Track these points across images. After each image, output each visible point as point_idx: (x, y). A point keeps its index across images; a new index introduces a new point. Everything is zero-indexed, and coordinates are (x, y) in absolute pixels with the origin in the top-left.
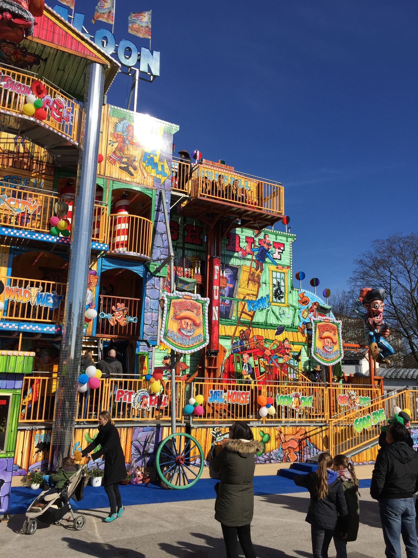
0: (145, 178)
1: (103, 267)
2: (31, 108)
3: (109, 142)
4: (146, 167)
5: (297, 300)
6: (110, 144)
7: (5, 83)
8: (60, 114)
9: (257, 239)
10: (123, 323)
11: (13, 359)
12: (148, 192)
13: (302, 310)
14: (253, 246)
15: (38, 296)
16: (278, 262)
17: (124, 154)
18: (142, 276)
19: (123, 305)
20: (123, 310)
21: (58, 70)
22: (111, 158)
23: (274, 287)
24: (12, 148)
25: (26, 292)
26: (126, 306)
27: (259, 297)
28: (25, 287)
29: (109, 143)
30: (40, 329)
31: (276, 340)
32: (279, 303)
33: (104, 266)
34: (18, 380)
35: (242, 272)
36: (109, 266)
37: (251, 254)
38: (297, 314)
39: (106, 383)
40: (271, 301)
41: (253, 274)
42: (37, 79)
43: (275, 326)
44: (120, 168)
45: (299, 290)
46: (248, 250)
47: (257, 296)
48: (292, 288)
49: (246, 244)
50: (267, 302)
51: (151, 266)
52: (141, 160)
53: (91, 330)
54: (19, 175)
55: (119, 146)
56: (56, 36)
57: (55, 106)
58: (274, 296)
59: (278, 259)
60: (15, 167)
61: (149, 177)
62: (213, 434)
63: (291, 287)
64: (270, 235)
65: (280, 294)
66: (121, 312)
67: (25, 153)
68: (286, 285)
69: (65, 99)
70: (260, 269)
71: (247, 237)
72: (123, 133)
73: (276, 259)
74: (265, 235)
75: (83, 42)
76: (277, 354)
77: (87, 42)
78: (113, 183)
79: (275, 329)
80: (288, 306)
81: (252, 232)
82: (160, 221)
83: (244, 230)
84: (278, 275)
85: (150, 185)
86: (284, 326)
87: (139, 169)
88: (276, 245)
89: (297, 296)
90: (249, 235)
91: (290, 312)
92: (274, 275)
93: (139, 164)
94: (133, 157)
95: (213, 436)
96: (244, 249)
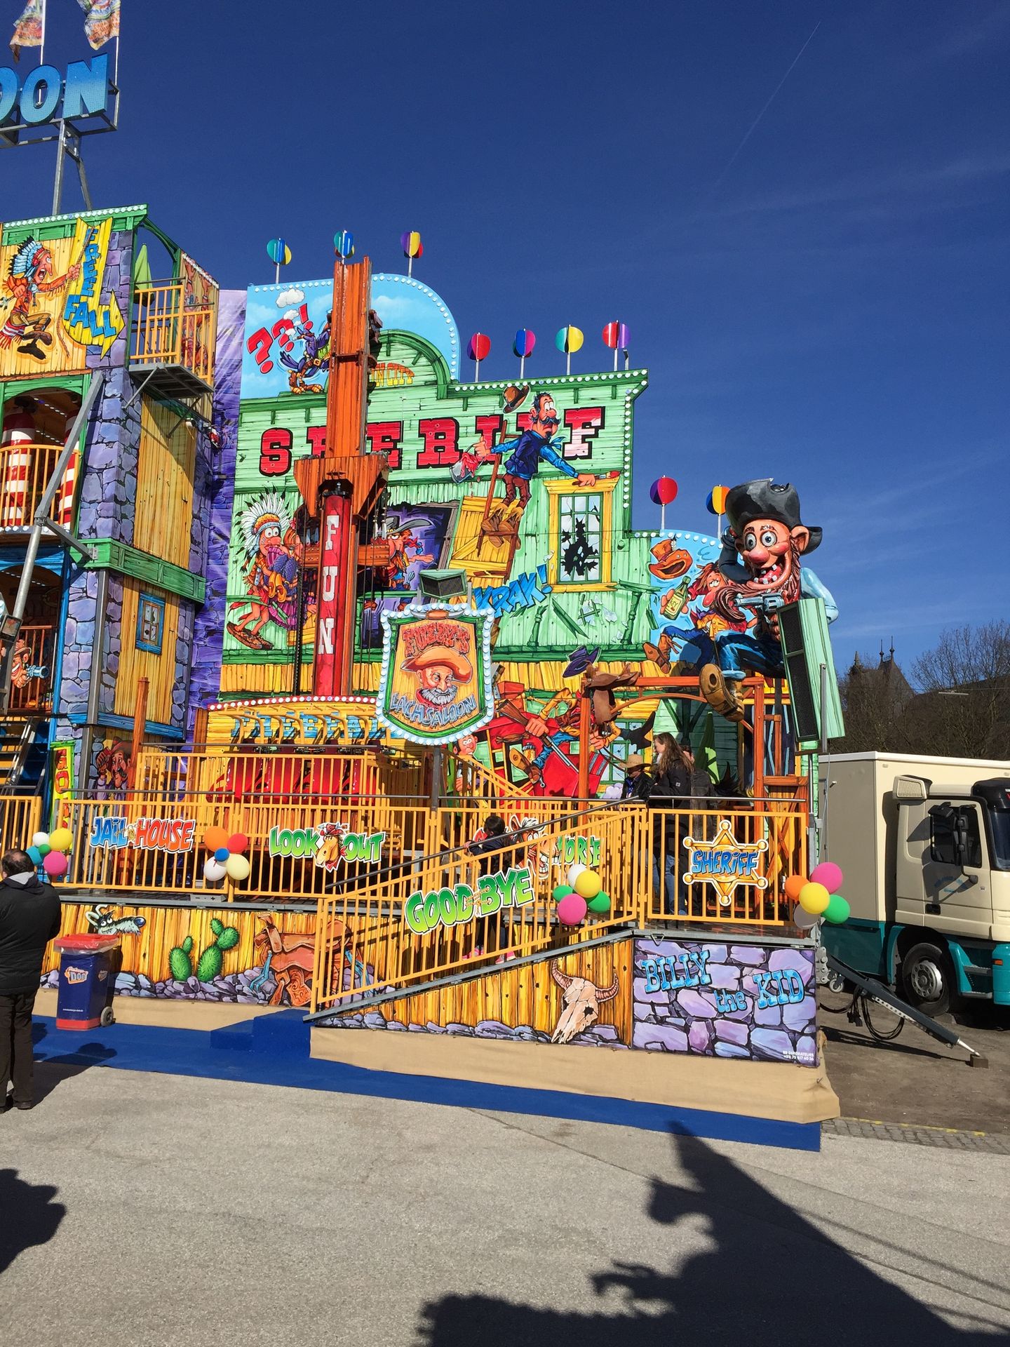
0: (68, 355)
4: (72, 329)
5: (645, 566)
9: (511, 418)
10: (19, 681)
12: (74, 384)
13: (661, 594)
14: (498, 438)
16: (578, 465)
18: (59, 573)
20: (22, 654)
22: (3, 335)
23: (564, 540)
26: (29, 644)
27: (514, 577)
31: (565, 689)
32: (581, 583)
35: (463, 516)
37: (492, 463)
38: (642, 610)
40: (552, 580)
41: (497, 516)
43: (565, 652)
44: (21, 350)
45: (653, 535)
46: (483, 453)
47: (506, 575)
48: (628, 533)
49: (477, 438)
50: (539, 586)
55: (18, 304)
58: (563, 567)
59: (582, 458)
61: (75, 350)
62: (93, 918)
63: (625, 532)
64: (553, 394)
65: (585, 557)
66: (18, 659)
68: (607, 527)
70: (518, 497)
71: (479, 419)
72: (26, 272)
73: (574, 458)
74: (539, 397)
76: (568, 729)
78: (4, 388)
79: (563, 660)
80: (612, 589)
81: (497, 399)
82: (97, 443)
83: (469, 400)
84: (580, 503)
85: (79, 367)
86: (597, 648)
87: (57, 338)
88: (577, 417)
89: (646, 555)
90: (487, 411)
91: (619, 605)
92: (566, 508)
93: (58, 327)
94: (46, 316)
95: (91, 924)
96: (472, 451)
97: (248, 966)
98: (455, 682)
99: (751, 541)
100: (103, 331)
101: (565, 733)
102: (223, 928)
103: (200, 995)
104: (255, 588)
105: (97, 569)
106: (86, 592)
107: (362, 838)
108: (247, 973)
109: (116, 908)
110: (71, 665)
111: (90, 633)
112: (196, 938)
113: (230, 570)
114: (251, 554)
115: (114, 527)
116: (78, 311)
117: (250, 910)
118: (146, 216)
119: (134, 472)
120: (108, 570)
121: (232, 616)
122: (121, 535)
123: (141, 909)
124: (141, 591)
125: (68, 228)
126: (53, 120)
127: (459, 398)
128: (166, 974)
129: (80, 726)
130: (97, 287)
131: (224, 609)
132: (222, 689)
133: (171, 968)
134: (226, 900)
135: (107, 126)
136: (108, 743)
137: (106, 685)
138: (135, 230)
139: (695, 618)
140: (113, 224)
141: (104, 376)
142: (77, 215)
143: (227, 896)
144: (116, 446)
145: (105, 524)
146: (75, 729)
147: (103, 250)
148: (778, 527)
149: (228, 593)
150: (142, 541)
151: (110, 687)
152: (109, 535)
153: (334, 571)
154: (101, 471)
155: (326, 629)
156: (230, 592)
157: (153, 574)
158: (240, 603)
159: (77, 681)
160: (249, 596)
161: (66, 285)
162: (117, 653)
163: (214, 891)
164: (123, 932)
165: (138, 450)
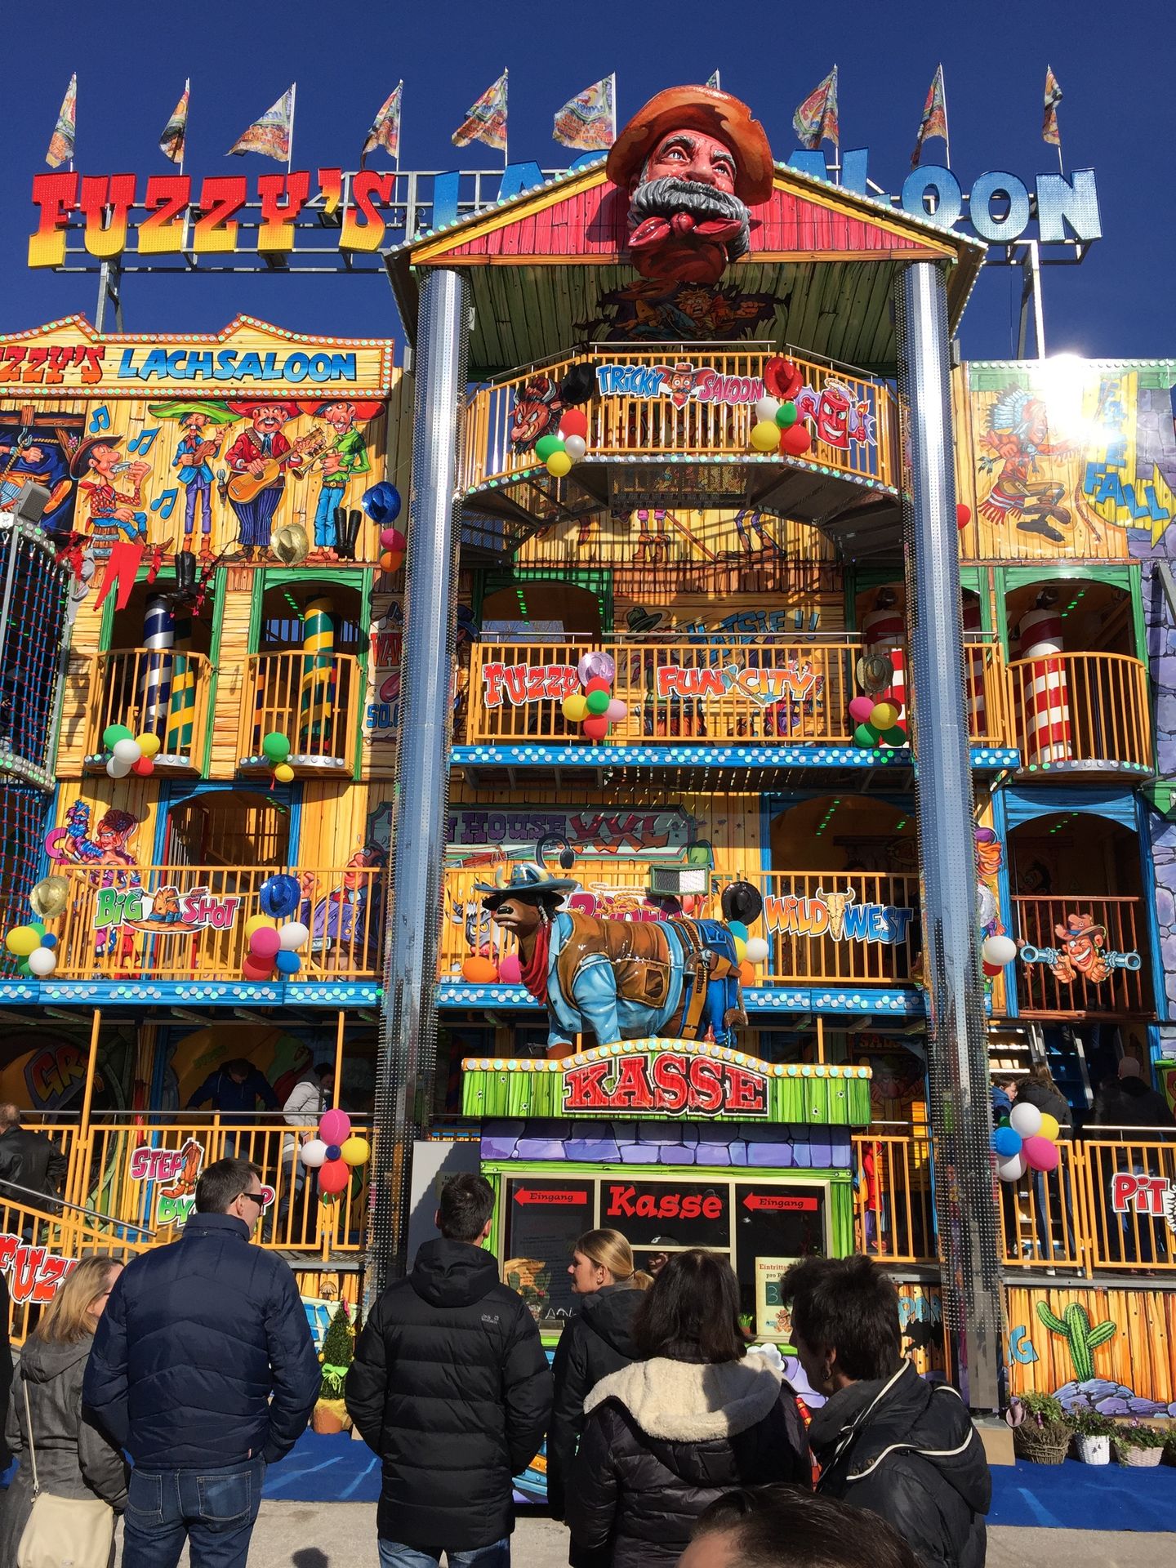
0: (1099, 538)
1: (1011, 816)
2: (769, 431)
3: (978, 464)
4: (1100, 507)
6: (982, 468)
7: (702, 387)
8: (840, 425)
10: (1096, 972)
11: (817, 1086)
12: (1115, 576)
15: (847, 915)
17: (1025, 486)
18: (1132, 826)
19: (1088, 918)
20: (1091, 936)
21: (821, 314)
22: (991, 505)
24: (733, 544)
25: (815, 907)
26: (1098, 920)
28: (812, 895)
29: (978, 467)
30: (865, 1004)
33: (1013, 811)
34: (839, 1144)
36: (1029, 811)
39: (1075, 1153)
42: (774, 354)
44: (1021, 526)
51: (1158, 793)
52: (1079, 488)
53: (1002, 999)
54: (757, 609)
55: (1010, 467)
56: (806, 229)
57: (827, 409)
60: (746, 591)
61: (1110, 533)
66: (1086, 942)
67: (766, 548)
69: (851, 383)
72: (1014, 428)
75: (877, 221)
77: (886, 216)
78: (1005, 575)
85: (1120, 556)
93: (1077, 502)
94: (1055, 487)
100: (1149, 512)
116: (1105, 484)
126: (1024, 242)
140: (1140, 379)
147: (1130, 410)
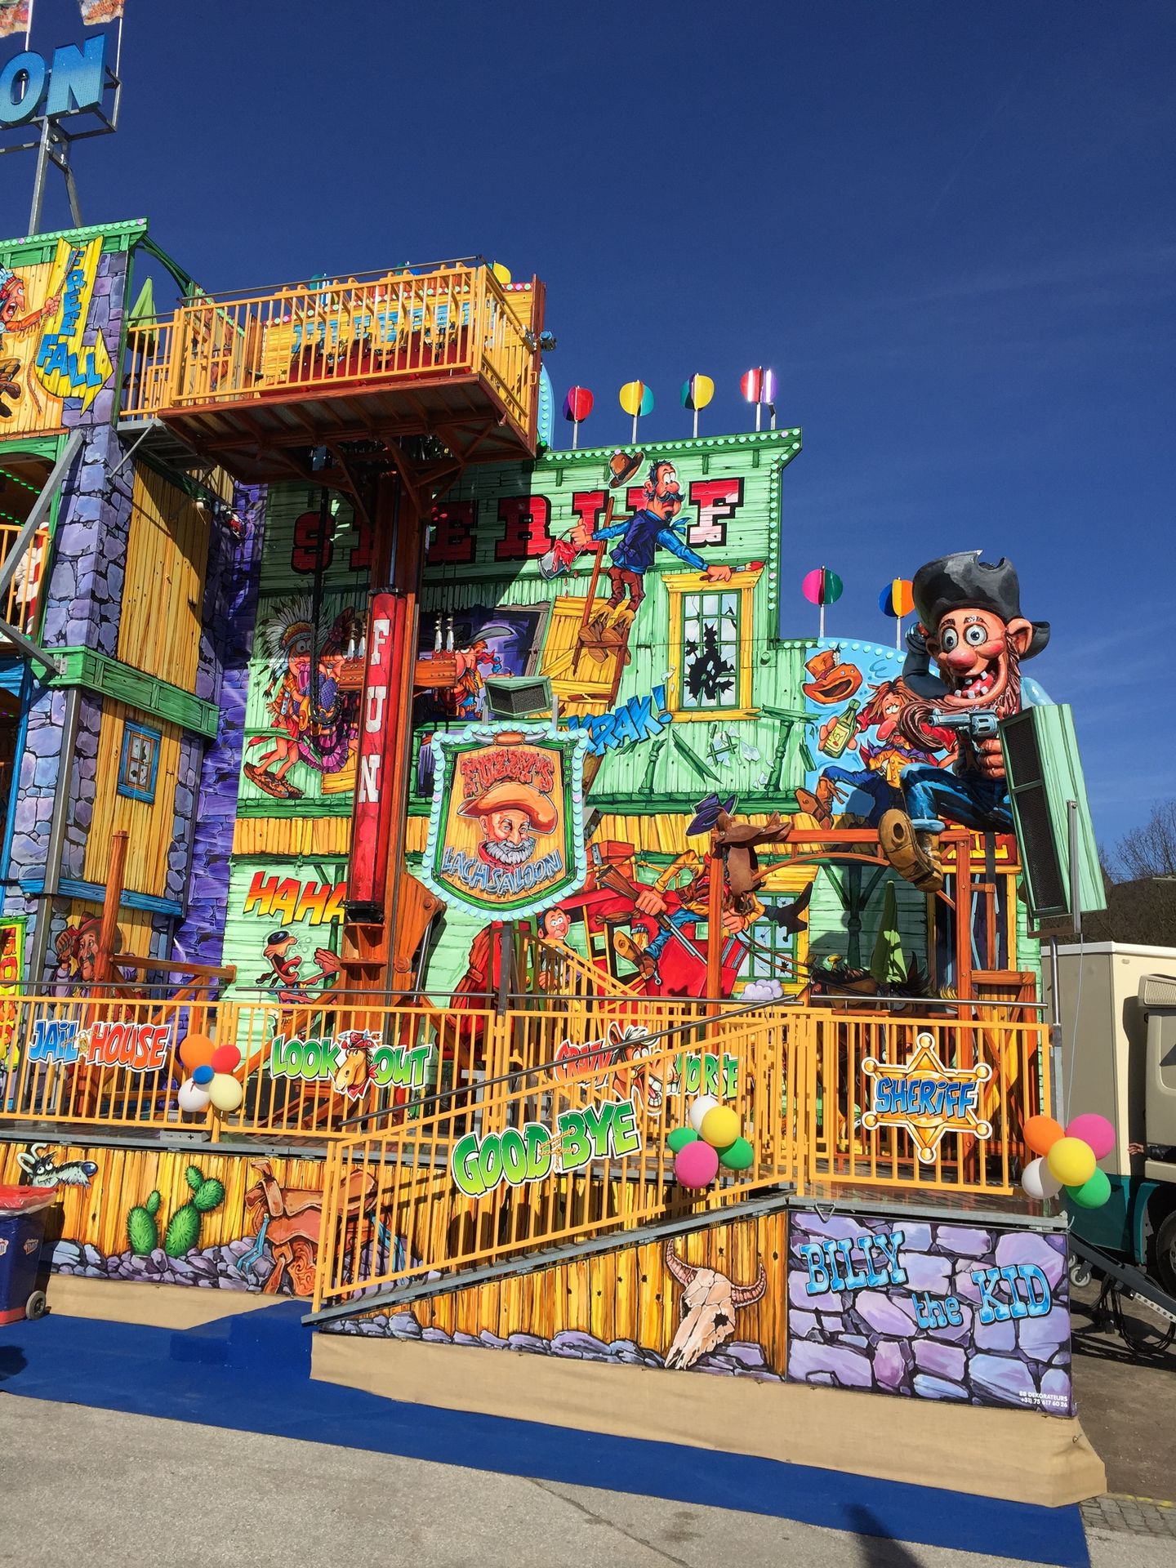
0: (40, 411)
4: (46, 378)
5: (798, 687)
9: (619, 494)
12: (46, 447)
13: (820, 723)
16: (708, 554)
18: (16, 693)
23: (689, 653)
27: (622, 701)
31: (690, 851)
32: (712, 709)
35: (555, 622)
37: (594, 553)
38: (794, 744)
40: (673, 706)
41: (599, 622)
43: (690, 801)
45: (809, 644)
46: (582, 539)
47: (611, 698)
48: (775, 642)
49: (574, 521)
50: (655, 713)
52: (32, 362)
58: (687, 689)
59: (714, 544)
61: (50, 404)
62: (26, 1162)
63: (770, 641)
64: (675, 463)
65: (717, 675)
68: (746, 635)
70: (628, 596)
71: (578, 496)
73: (703, 545)
74: (657, 466)
76: (693, 906)
79: (686, 813)
80: (753, 717)
81: (602, 470)
82: (72, 522)
83: (566, 473)
84: (710, 602)
85: (53, 426)
86: (733, 797)
87: (27, 390)
88: (705, 492)
89: (799, 672)
90: (588, 486)
91: (760, 740)
92: (692, 608)
93: (29, 376)
94: (14, 363)
95: (23, 1171)
96: (567, 538)
97: (235, 1236)
98: (533, 833)
99: (950, 639)
100: (85, 380)
101: (689, 911)
102: (203, 1180)
103: (168, 1276)
104: (281, 718)
105: (65, 688)
106: (50, 718)
107: (399, 1053)
108: (233, 1245)
109: (59, 1149)
110: (27, 814)
111: (53, 772)
112: (165, 1194)
113: (250, 696)
114: (278, 674)
115: (89, 633)
116: (55, 355)
117: (241, 1154)
118: (145, 232)
119: (122, 561)
120: (81, 688)
121: (251, 755)
122: (99, 642)
123: (92, 1151)
124: (126, 719)
125: (47, 251)
126: (35, 119)
127: (551, 470)
128: (122, 1245)
129: (36, 896)
130: (80, 324)
131: (240, 747)
132: (235, 851)
133: (129, 1236)
134: (209, 1140)
135: (104, 127)
136: (74, 920)
137: (72, 842)
138: (132, 249)
139: (867, 755)
140: (104, 244)
141: (84, 437)
142: (59, 234)
143: (210, 1133)
144: (96, 526)
145: (78, 629)
146: (29, 901)
147: (90, 277)
148: (988, 617)
149: (247, 725)
150: (129, 651)
151: (78, 844)
152: (83, 641)
153: (381, 692)
154: (75, 559)
155: (370, 769)
156: (250, 722)
157: (145, 697)
158: (261, 738)
159: (34, 836)
160: (274, 729)
161: (42, 322)
162: (90, 801)
163: (193, 1126)
164: (66, 1182)
165: (127, 533)
